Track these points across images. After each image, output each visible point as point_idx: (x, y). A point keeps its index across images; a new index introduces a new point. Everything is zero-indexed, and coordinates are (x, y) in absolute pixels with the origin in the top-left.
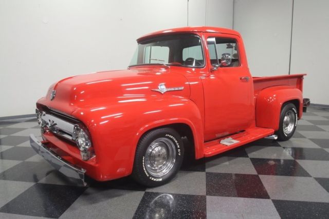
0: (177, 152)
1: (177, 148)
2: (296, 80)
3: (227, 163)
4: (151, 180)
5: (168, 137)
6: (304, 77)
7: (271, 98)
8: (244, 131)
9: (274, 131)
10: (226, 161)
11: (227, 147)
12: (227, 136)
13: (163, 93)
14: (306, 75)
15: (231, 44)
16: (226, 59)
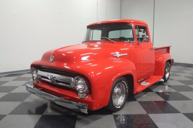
0: (126, 91)
1: (126, 89)
2: (166, 49)
3: (145, 96)
4: (115, 107)
5: (123, 83)
6: (170, 47)
7: (159, 59)
8: (149, 78)
9: (162, 77)
10: (144, 95)
11: (146, 87)
12: (143, 81)
13: (118, 57)
14: (171, 46)
15: (141, 30)
16: (146, 38)
